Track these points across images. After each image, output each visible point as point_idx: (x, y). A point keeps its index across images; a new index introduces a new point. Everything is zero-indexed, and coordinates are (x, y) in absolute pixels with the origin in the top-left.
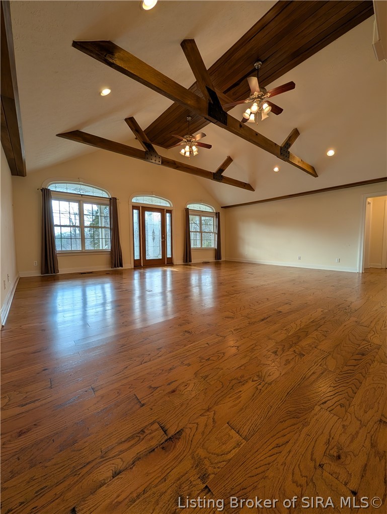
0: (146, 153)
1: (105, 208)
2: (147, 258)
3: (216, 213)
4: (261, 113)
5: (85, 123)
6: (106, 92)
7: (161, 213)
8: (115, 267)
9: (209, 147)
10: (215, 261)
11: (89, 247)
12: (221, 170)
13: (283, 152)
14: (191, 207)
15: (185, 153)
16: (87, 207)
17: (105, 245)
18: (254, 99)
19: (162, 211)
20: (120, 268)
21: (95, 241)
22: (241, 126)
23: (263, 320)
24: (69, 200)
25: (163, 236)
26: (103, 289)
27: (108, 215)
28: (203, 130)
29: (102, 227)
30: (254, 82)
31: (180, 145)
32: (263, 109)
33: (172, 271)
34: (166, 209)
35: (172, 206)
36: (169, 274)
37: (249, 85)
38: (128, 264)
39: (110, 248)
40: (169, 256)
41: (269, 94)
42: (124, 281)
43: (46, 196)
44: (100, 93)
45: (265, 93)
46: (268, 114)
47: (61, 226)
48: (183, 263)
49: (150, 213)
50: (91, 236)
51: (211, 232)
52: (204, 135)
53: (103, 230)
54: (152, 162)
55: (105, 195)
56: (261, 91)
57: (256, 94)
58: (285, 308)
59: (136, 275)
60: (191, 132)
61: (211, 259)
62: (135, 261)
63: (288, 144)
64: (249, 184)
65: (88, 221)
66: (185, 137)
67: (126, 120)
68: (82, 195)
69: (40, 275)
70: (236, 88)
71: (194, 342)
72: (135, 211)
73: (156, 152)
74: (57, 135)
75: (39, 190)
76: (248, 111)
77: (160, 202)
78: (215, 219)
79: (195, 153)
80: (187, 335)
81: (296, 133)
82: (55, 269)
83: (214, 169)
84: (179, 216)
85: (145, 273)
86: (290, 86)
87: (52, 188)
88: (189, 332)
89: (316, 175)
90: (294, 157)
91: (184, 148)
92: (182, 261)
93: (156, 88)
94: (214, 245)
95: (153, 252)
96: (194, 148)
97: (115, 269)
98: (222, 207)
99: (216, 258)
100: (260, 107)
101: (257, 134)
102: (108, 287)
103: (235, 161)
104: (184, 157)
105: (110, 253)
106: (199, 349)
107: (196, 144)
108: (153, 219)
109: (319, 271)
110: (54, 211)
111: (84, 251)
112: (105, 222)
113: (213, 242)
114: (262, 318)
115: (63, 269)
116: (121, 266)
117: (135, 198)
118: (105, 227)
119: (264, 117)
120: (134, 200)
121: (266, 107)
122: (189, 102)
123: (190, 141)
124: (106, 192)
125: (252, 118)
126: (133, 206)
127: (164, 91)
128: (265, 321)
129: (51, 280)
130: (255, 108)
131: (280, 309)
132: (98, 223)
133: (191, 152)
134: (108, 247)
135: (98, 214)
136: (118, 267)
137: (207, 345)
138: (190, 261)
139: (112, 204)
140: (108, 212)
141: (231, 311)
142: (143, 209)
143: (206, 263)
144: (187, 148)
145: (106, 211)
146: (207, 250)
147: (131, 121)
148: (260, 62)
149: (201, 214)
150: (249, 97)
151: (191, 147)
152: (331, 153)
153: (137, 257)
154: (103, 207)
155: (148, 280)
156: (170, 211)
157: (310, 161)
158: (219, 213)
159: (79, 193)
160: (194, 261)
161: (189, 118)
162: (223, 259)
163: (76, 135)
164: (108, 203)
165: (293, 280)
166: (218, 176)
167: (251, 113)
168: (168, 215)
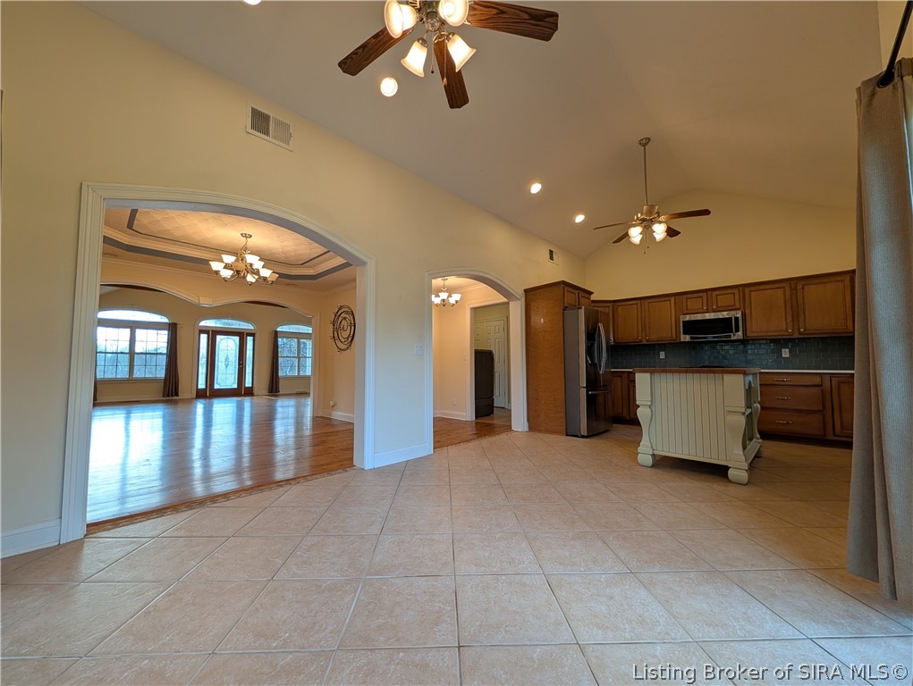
1: (163, 333)
2: (217, 387)
7: (239, 337)
8: (168, 396)
11: (138, 374)
14: (281, 328)
16: (141, 333)
17: (159, 373)
19: (242, 335)
20: (175, 397)
25: (241, 362)
27: (166, 341)
33: (252, 402)
34: (247, 331)
35: (256, 329)
36: (247, 404)
39: (164, 376)
40: (248, 383)
47: (106, 353)
48: (268, 394)
49: (224, 337)
50: (143, 362)
55: (165, 320)
62: (198, 390)
65: (140, 348)
68: (135, 321)
72: (203, 336)
77: (239, 325)
84: (264, 338)
85: (213, 403)
92: (267, 391)
95: (226, 380)
97: (168, 398)
105: (163, 381)
108: (227, 346)
111: (131, 379)
116: (177, 395)
117: (205, 321)
118: (160, 354)
120: (203, 323)
124: (166, 316)
126: (200, 330)
135: (153, 340)
136: (172, 396)
138: (277, 391)
139: (171, 329)
140: (166, 337)
142: (213, 334)
149: (299, 336)
153: (201, 387)
154: (160, 332)
156: (253, 335)
160: (282, 391)
164: (168, 327)
168: (250, 338)
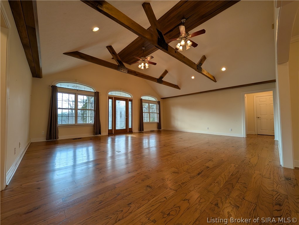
0: (118, 66)
1: (92, 98)
2: (117, 128)
3: (158, 102)
4: (186, 46)
5: (82, 47)
6: (96, 29)
7: (126, 101)
8: (96, 134)
9: (155, 64)
10: (157, 130)
11: (80, 121)
12: (162, 77)
13: (198, 68)
14: (143, 98)
15: (141, 67)
16: (80, 98)
17: (90, 121)
18: (182, 38)
19: (127, 100)
20: (99, 135)
21: (84, 118)
22: (176, 52)
23: (199, 174)
24: (69, 93)
25: (127, 115)
26: (88, 151)
27: (93, 102)
28: (152, 55)
29: (89, 110)
30: (182, 29)
31: (138, 62)
32: (187, 43)
33: (132, 137)
34: (129, 99)
35: (132, 97)
36: (130, 139)
37: (179, 30)
38: (104, 133)
39: (93, 123)
40: (130, 127)
41: (190, 36)
42: (102, 144)
43: (54, 90)
44: (92, 30)
45: (188, 35)
46: (190, 47)
47: (62, 109)
48: (139, 132)
49: (119, 101)
50: (82, 115)
51: (155, 113)
52: (152, 57)
53: (90, 111)
54: (122, 72)
55: (92, 90)
56: (186, 34)
57: (183, 35)
58: (210, 164)
59: (109, 140)
60: (145, 56)
61: (155, 129)
62: (109, 130)
63: (201, 63)
64: (177, 86)
65: (80, 106)
66: (141, 58)
67: (107, 47)
68: (77, 90)
69: (46, 140)
70: (171, 33)
71: (155, 196)
72: (110, 100)
73: (124, 66)
74: (64, 54)
75: (50, 86)
76: (179, 44)
77: (125, 95)
78: (157, 105)
79: (147, 67)
80: (149, 189)
81: (204, 58)
82: (56, 137)
83: (158, 77)
84: (136, 103)
85: (115, 138)
86: (203, 32)
87: (58, 85)
88: (150, 187)
89: (215, 81)
90: (204, 71)
91: (141, 64)
92: (138, 130)
93: (127, 27)
94: (156, 120)
95: (120, 125)
96: (147, 65)
97: (96, 135)
98: (161, 98)
99: (158, 128)
100: (186, 42)
101: (184, 57)
102: (91, 149)
103: (169, 72)
104: (140, 69)
105: (93, 126)
106: (160, 203)
107: (148, 62)
108: (121, 105)
109: (221, 136)
110: (58, 99)
111: (76, 124)
112: (91, 106)
113: (156, 118)
114: (198, 173)
115: (61, 136)
116: (100, 134)
117: (110, 92)
118: (91, 110)
119: (188, 48)
120: (110, 94)
121: (189, 43)
122: (147, 37)
123: (144, 60)
124: (93, 88)
125: (181, 48)
126: (109, 97)
127: (132, 29)
128: (201, 175)
129: (53, 144)
130: (183, 43)
131: (207, 165)
132: (86, 106)
133: (145, 67)
134: (92, 122)
135: (87, 102)
136: (98, 134)
137: (165, 199)
138: (143, 130)
139: (96, 96)
140: (93, 100)
141: (176, 167)
142: (115, 99)
143: (152, 132)
144: (143, 64)
145: (92, 99)
146: (153, 123)
147: (110, 48)
148: (185, 19)
149: (149, 102)
150: (179, 37)
151: (144, 64)
152: (224, 69)
153: (110, 128)
154: (90, 97)
155: (116, 144)
156: (131, 100)
157: (212, 73)
158: (160, 101)
159: (76, 89)
160: (145, 130)
161: (144, 48)
162: (162, 128)
163: (76, 54)
164: (94, 95)
165: (208, 143)
166: (160, 80)
167: (181, 45)
168: (130, 102)
